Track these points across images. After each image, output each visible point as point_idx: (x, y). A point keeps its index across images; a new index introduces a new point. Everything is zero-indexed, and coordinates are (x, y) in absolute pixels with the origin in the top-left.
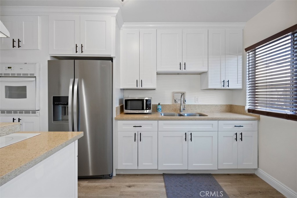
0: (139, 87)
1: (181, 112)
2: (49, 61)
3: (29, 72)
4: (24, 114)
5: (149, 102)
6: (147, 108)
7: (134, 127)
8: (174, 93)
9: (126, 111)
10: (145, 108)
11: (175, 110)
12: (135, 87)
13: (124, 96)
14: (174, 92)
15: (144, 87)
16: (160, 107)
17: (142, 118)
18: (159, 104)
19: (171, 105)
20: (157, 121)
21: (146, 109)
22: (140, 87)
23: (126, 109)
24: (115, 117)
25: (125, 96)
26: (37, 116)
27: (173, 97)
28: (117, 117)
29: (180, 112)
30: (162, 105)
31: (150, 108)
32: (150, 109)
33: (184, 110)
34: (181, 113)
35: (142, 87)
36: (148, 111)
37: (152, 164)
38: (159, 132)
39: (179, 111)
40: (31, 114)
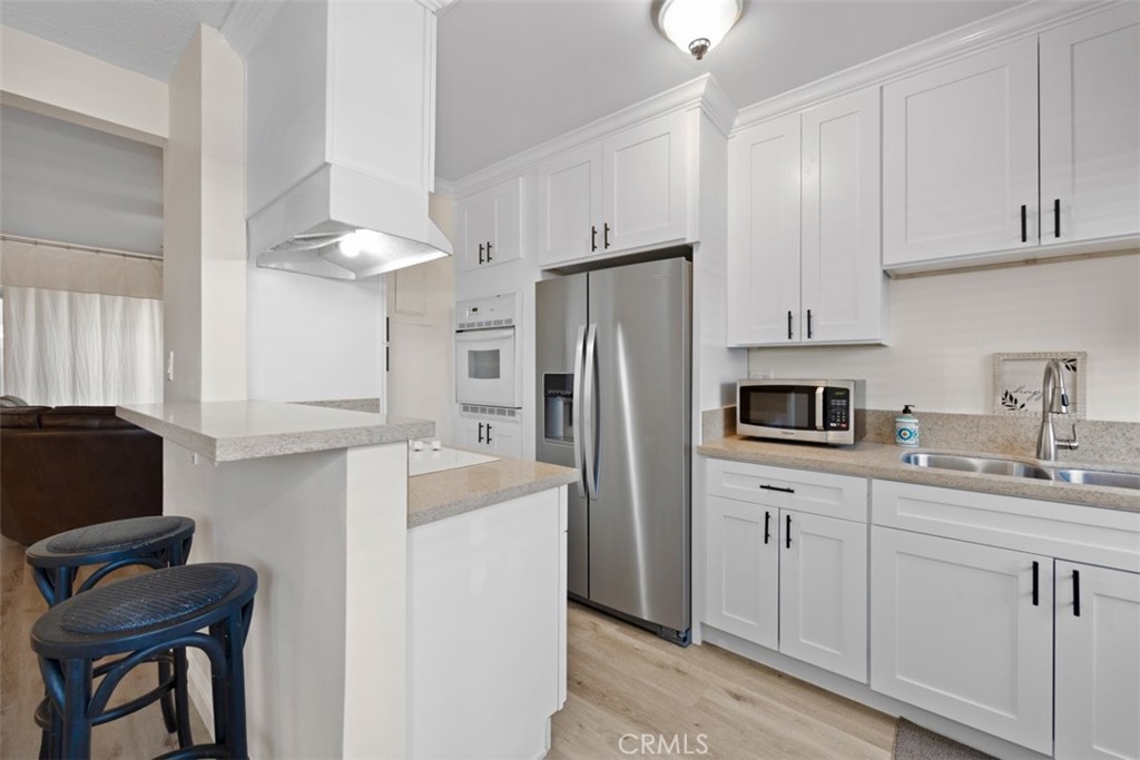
0: (800, 338)
1: (1047, 457)
2: (537, 284)
3: (503, 317)
4: (495, 416)
5: (839, 398)
6: (833, 425)
7: (762, 487)
8: (998, 361)
9: (743, 429)
10: (819, 422)
11: (1009, 446)
12: (784, 340)
13: (749, 373)
14: (1003, 354)
15: (818, 338)
16: (910, 423)
17: (796, 459)
18: (906, 410)
19: (981, 417)
20: (865, 480)
21: (826, 427)
22: (805, 340)
23: (745, 420)
24: (700, 443)
25: (752, 374)
26: (516, 422)
27: (996, 378)
28: (706, 446)
29: (1038, 457)
30: (921, 416)
31: (847, 422)
32: (847, 429)
33: (1071, 448)
34: (1043, 463)
35: (809, 337)
36: (832, 436)
37: (839, 653)
38: (873, 527)
39: (1034, 453)
40: (507, 417)
